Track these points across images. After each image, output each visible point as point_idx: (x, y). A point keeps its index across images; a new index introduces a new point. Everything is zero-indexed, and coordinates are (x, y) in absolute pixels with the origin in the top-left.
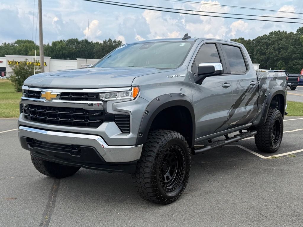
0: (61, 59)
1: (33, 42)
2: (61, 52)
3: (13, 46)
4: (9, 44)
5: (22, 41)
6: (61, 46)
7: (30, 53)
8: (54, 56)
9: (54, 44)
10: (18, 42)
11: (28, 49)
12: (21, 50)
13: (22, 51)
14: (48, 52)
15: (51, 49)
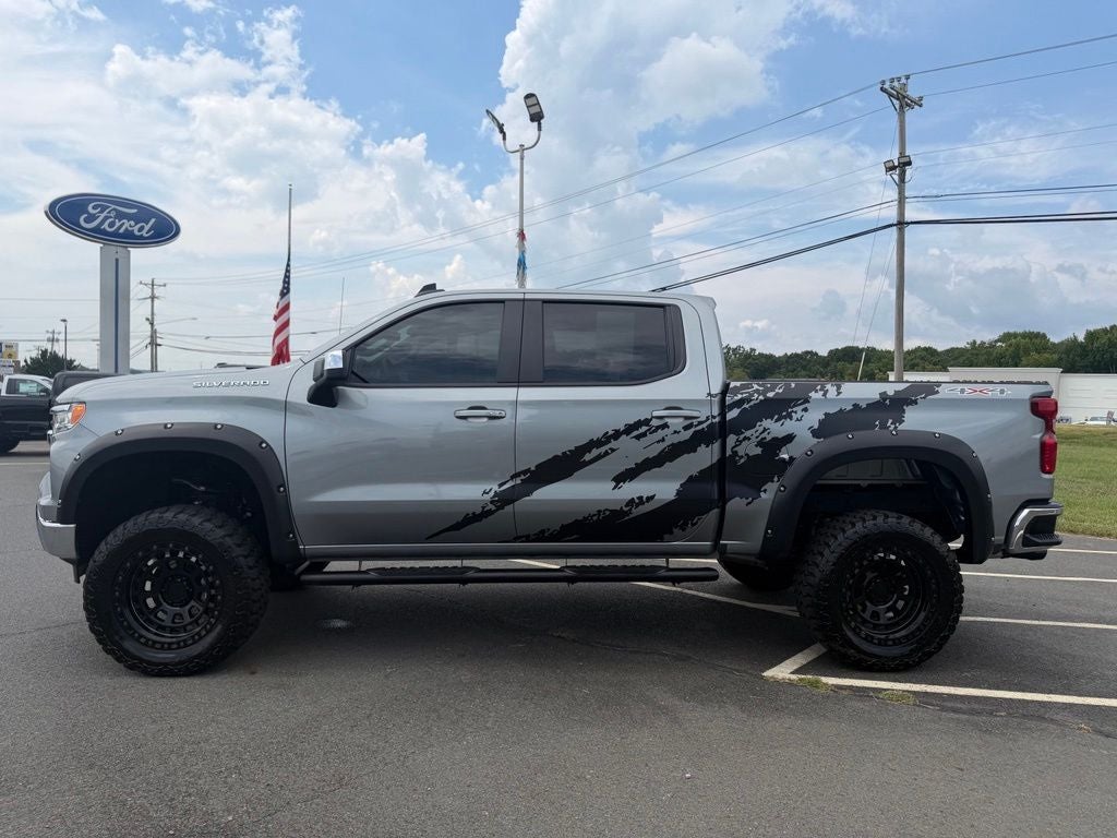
0: (1108, 371)
1: (1044, 336)
2: (1108, 355)
3: (992, 345)
4: (983, 343)
5: (1015, 335)
6: (1109, 339)
7: (1024, 361)
8: (1087, 366)
9: (1091, 336)
10: (1006, 337)
11: (1021, 352)
12: (1002, 356)
13: (1004, 357)
14: (1071, 356)
15: (1079, 350)
